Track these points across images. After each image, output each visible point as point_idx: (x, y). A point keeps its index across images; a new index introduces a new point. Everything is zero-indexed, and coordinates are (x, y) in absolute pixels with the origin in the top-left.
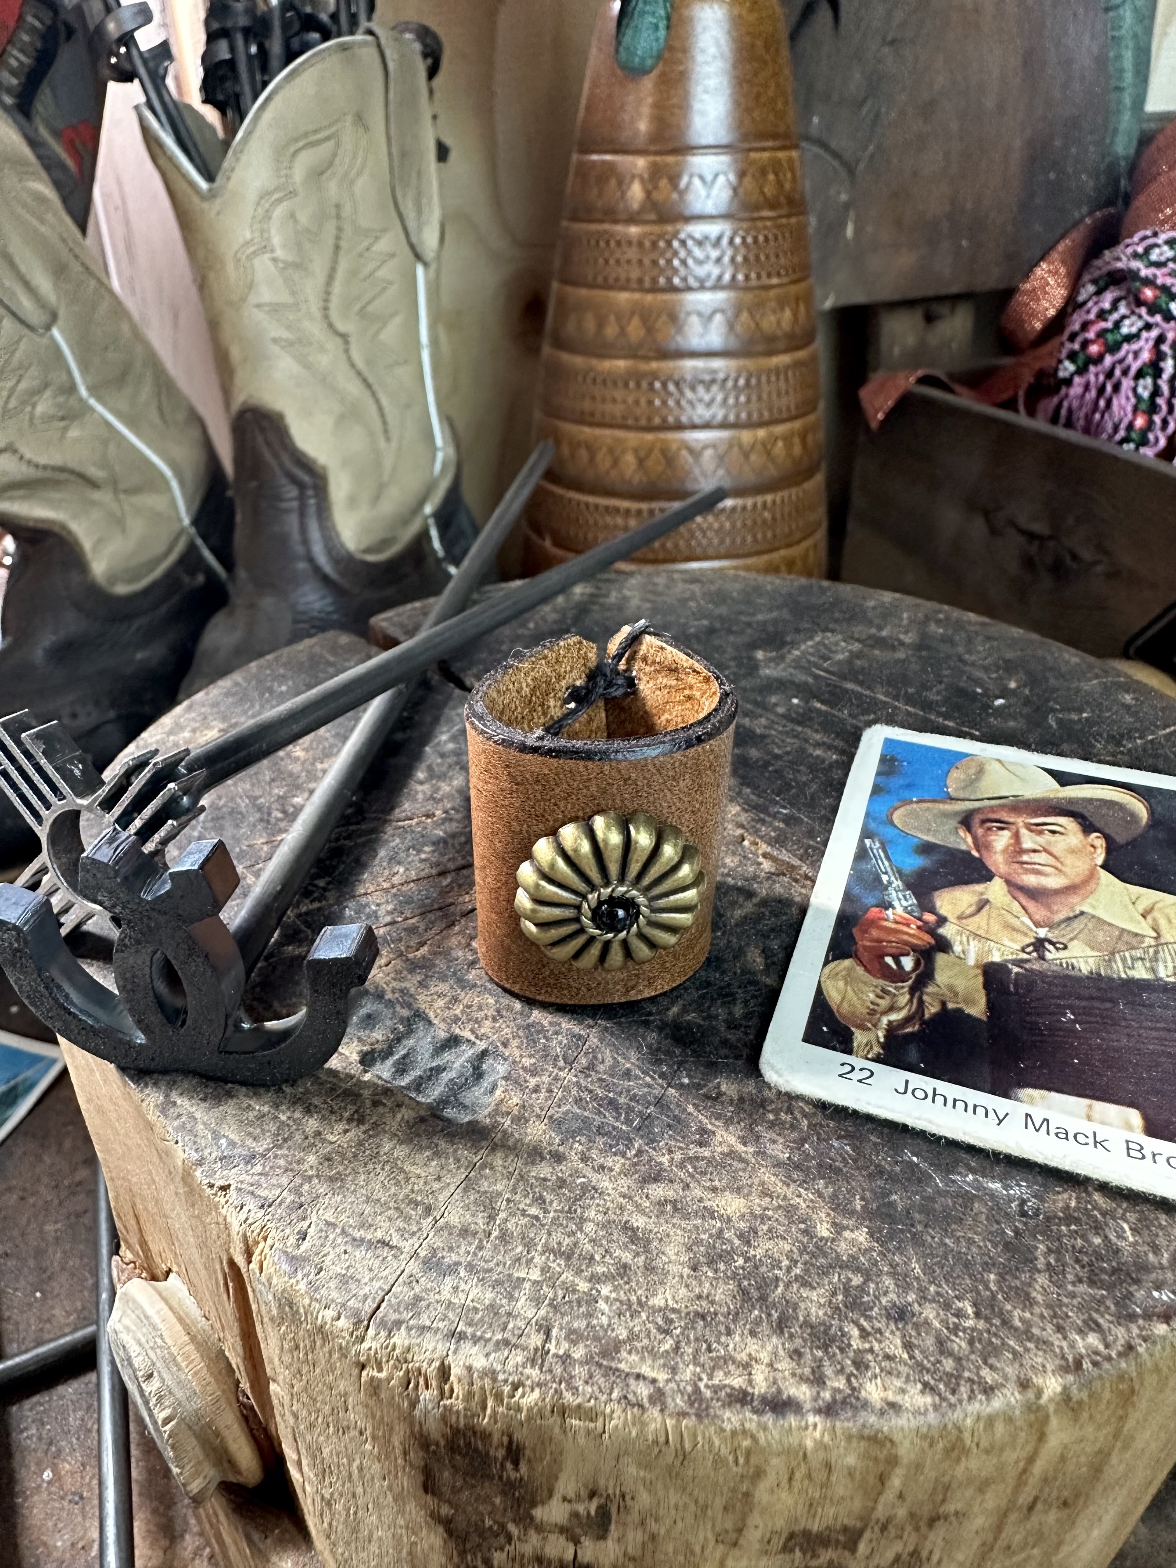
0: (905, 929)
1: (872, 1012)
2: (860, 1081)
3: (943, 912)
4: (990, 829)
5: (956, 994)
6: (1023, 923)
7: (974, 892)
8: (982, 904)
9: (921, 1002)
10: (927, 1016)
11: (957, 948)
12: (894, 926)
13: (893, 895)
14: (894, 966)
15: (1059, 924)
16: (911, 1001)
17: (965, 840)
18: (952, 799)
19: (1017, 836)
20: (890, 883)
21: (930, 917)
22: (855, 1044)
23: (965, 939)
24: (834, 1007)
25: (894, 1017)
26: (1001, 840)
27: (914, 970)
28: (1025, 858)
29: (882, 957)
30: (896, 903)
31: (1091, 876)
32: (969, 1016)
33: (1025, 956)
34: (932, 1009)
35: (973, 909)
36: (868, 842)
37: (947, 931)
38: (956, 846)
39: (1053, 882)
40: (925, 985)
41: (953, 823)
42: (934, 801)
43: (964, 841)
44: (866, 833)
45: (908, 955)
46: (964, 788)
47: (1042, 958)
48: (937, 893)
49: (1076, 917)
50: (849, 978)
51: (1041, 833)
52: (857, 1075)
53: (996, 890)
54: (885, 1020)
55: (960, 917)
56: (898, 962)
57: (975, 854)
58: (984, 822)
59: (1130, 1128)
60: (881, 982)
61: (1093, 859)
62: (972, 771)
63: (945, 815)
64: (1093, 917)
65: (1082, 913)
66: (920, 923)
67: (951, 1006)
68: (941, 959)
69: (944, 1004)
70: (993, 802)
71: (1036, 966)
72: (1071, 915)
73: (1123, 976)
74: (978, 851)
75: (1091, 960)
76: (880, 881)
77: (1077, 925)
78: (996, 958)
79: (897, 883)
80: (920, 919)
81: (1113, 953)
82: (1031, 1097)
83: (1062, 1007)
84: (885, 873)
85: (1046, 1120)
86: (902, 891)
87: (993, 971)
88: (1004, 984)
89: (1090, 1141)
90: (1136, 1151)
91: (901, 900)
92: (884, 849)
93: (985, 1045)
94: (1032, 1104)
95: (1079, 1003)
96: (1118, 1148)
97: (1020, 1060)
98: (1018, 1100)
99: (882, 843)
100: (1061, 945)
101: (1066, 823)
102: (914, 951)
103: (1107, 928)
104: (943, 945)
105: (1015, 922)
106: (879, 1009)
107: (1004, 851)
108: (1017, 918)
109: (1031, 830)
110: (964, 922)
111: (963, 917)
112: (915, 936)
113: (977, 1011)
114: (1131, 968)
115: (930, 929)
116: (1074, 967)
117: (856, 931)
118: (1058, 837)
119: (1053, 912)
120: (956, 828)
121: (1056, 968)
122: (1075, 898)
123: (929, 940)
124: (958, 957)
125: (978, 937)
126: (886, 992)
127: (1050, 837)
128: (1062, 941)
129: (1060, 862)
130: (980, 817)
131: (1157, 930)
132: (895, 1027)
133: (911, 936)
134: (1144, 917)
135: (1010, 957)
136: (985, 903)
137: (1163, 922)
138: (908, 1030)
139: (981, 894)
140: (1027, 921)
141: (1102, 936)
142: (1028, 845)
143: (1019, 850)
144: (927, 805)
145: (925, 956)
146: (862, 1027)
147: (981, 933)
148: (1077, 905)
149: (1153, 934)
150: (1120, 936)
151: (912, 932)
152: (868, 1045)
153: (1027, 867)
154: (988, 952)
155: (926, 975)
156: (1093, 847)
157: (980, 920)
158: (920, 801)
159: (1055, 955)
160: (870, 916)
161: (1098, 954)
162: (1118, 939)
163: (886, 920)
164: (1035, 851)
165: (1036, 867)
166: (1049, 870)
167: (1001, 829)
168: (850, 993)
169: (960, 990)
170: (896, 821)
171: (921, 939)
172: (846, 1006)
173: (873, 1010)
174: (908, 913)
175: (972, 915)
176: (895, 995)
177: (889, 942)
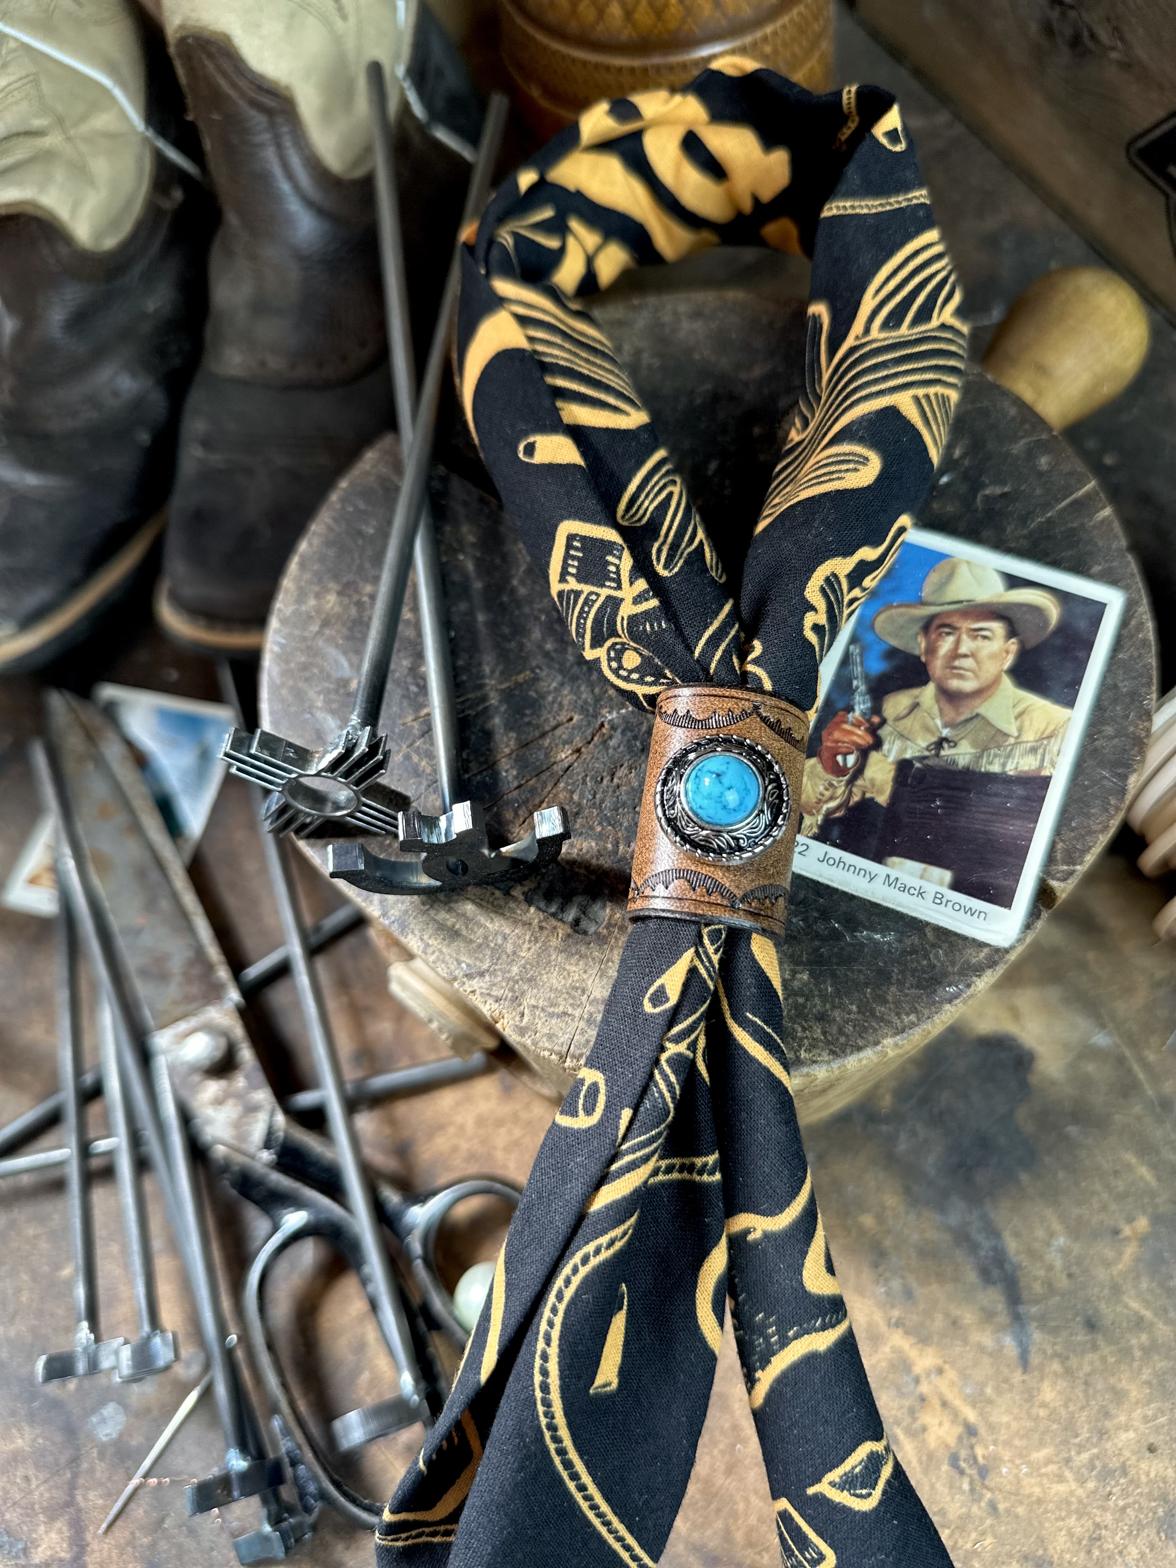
0: (857, 730)
1: (819, 801)
2: (800, 853)
3: (886, 714)
4: (940, 635)
5: (873, 785)
6: (936, 725)
7: (912, 696)
8: (914, 707)
9: (851, 792)
10: (851, 803)
11: (886, 747)
12: (850, 728)
13: (858, 698)
14: (841, 763)
15: (958, 725)
16: (844, 792)
17: (919, 645)
18: (922, 604)
19: (958, 643)
20: (857, 688)
21: (876, 720)
22: (804, 826)
23: (893, 739)
26: (946, 645)
27: (853, 766)
28: (957, 663)
29: (835, 756)
30: (857, 708)
31: (995, 682)
32: (876, 803)
33: (927, 753)
34: (856, 798)
35: (905, 712)
36: (852, 647)
37: (884, 732)
38: (911, 650)
39: (968, 686)
40: (856, 780)
41: (916, 628)
42: (908, 606)
43: (919, 646)
44: (852, 641)
45: (852, 753)
46: (934, 592)
47: (937, 755)
48: (886, 697)
49: (971, 719)
50: (812, 773)
51: (975, 638)
52: (799, 849)
53: (928, 692)
54: (825, 807)
55: (896, 720)
56: (845, 760)
57: (923, 659)
58: (939, 626)
59: (941, 884)
60: (830, 777)
61: (1003, 664)
62: (945, 574)
63: (914, 620)
64: (984, 718)
65: (977, 715)
66: (867, 725)
67: (868, 795)
68: (874, 756)
69: (864, 793)
70: (951, 607)
71: (930, 762)
72: (969, 716)
73: (983, 770)
74: (927, 656)
75: (967, 757)
76: (851, 684)
77: (970, 726)
78: (908, 755)
79: (863, 688)
80: (868, 721)
81: (983, 751)
82: (894, 863)
83: (936, 796)
84: (856, 678)
85: (897, 879)
86: (864, 695)
87: (903, 766)
88: (906, 777)
89: (916, 893)
90: (938, 899)
91: (861, 705)
92: (861, 654)
93: (880, 825)
94: (893, 867)
95: (949, 793)
96: (930, 897)
97: (895, 836)
98: (885, 864)
99: (862, 649)
100: (953, 743)
101: (997, 628)
102: (858, 749)
103: (988, 728)
104: (878, 744)
105: (931, 723)
106: (824, 799)
107: (945, 655)
108: (933, 719)
109: (969, 636)
110: (897, 723)
111: (898, 719)
112: (861, 736)
113: (883, 799)
114: (991, 763)
115: (873, 730)
116: (954, 762)
117: (824, 734)
118: (987, 643)
119: (959, 714)
120: (917, 634)
121: (942, 763)
122: (977, 702)
123: (869, 740)
124: (884, 755)
125: (902, 736)
126: (831, 785)
127: (980, 642)
128: (956, 739)
129: (980, 668)
130: (937, 622)
131: (1020, 730)
132: (829, 812)
133: (859, 736)
134: (1016, 718)
135: (917, 754)
136: (916, 706)
137: (1027, 723)
138: (837, 815)
139: (916, 697)
140: (939, 722)
141: (983, 736)
142: (963, 650)
143: (955, 655)
144: (902, 610)
145: (864, 754)
146: (811, 814)
147: (905, 733)
148: (977, 707)
149: (1016, 734)
150: (994, 736)
151: (860, 733)
152: (811, 826)
153: (955, 671)
154: (905, 750)
155: (860, 770)
156: (1007, 652)
157: (908, 722)
158: (899, 606)
159: (946, 752)
160: (836, 719)
161: (973, 751)
162: (992, 738)
163: (846, 722)
164: (965, 656)
165: (962, 672)
166: (969, 674)
167: (948, 634)
168: (809, 786)
169: (878, 782)
170: (876, 626)
171: (865, 740)
172: (804, 797)
173: (820, 799)
174: (863, 716)
175: (904, 717)
176: (836, 787)
177: (844, 742)
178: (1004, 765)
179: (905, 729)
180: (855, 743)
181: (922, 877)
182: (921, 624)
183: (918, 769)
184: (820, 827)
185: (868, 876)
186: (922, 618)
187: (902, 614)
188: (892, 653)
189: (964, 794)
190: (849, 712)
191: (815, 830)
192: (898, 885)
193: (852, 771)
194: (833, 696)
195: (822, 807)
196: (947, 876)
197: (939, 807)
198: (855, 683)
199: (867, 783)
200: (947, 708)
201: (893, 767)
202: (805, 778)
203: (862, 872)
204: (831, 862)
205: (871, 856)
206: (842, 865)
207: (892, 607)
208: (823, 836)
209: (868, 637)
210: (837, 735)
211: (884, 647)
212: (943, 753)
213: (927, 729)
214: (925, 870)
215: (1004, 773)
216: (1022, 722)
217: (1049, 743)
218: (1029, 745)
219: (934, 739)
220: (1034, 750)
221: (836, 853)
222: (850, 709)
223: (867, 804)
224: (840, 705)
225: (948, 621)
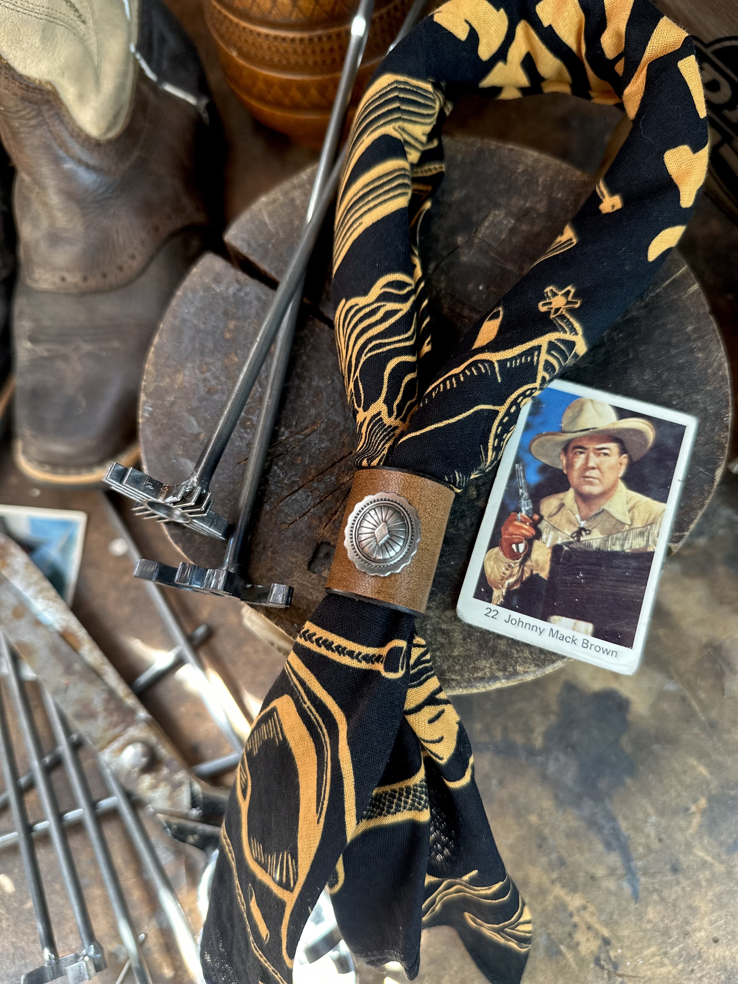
1: (503, 579)
2: (492, 617)
3: (543, 513)
4: (575, 454)
5: (538, 565)
6: (576, 519)
7: (559, 499)
8: (561, 507)
9: (523, 571)
10: (524, 579)
11: (544, 537)
12: (519, 524)
13: (523, 502)
14: (515, 550)
15: (591, 518)
16: (519, 570)
17: (562, 461)
18: (562, 432)
19: (587, 459)
20: (522, 494)
21: (536, 517)
22: (493, 597)
23: (548, 530)
24: (488, 577)
25: (511, 580)
26: (579, 461)
27: (523, 552)
28: (588, 474)
29: (511, 545)
30: (523, 509)
31: (614, 486)
32: (541, 577)
33: (571, 540)
34: (527, 575)
35: (556, 510)
36: (517, 466)
37: (542, 526)
38: (558, 466)
39: (596, 489)
40: (526, 561)
41: (559, 450)
42: (553, 434)
43: (561, 463)
44: (518, 460)
45: (522, 542)
46: (570, 423)
47: (578, 541)
48: (542, 500)
49: (600, 513)
50: (496, 559)
51: (599, 455)
52: (492, 614)
53: (569, 496)
54: (506, 583)
56: (518, 548)
57: (565, 472)
58: (574, 448)
59: (586, 633)
60: (509, 560)
61: (618, 473)
62: (577, 409)
63: (557, 444)
64: (608, 512)
65: (603, 510)
66: (531, 521)
67: (535, 572)
68: (537, 543)
69: (532, 571)
70: (581, 434)
71: (574, 546)
72: (598, 511)
73: (609, 549)
74: (567, 469)
75: (598, 541)
76: (518, 493)
77: (599, 518)
78: (559, 542)
79: (526, 494)
80: (531, 518)
81: (608, 536)
82: (555, 620)
83: (579, 570)
84: (521, 488)
85: (558, 631)
86: (527, 500)
87: (556, 550)
88: (559, 558)
89: (571, 640)
90: (586, 644)
91: (526, 506)
92: (524, 471)
93: (544, 594)
94: (554, 623)
95: (587, 567)
96: (579, 642)
97: (555, 601)
98: (549, 622)
99: (524, 467)
100: (588, 532)
101: (613, 447)
102: (525, 539)
103: (611, 519)
104: (538, 535)
105: (573, 518)
106: (506, 576)
107: (579, 468)
108: (574, 514)
109: (595, 454)
110: (550, 519)
111: (550, 516)
112: (527, 530)
113: (544, 574)
114: (614, 545)
115: (535, 525)
116: (590, 545)
117: (502, 529)
118: (607, 458)
119: (591, 510)
120: (560, 454)
121: (582, 546)
122: (602, 501)
123: (533, 532)
124: (544, 542)
125: (555, 528)
126: (510, 566)
127: (602, 458)
128: (590, 529)
129: (603, 476)
130: (573, 444)
131: (632, 520)
132: (510, 586)
133: (526, 530)
134: (629, 511)
135: (565, 541)
136: (562, 505)
137: (636, 515)
138: (515, 588)
139: (562, 499)
140: (578, 516)
141: (608, 525)
142: (591, 464)
143: (586, 468)
144: (549, 437)
145: (530, 542)
146: (497, 588)
147: (556, 526)
148: (603, 504)
149: (629, 523)
150: (615, 524)
151: (526, 527)
152: (499, 597)
153: (587, 479)
154: (557, 538)
155: (528, 555)
156: (621, 464)
157: (557, 518)
158: (547, 434)
159: (584, 538)
160: (510, 518)
161: (602, 536)
162: (614, 526)
163: (517, 520)
164: (593, 468)
165: (591, 479)
166: (596, 481)
167: (581, 453)
168: (495, 568)
169: (540, 562)
170: (533, 450)
171: (530, 532)
172: (492, 576)
173: (503, 577)
174: (527, 515)
175: (555, 514)
176: (513, 568)
177: (516, 535)
178: (623, 545)
179: (556, 522)
180: (523, 535)
181: (573, 629)
182: (562, 447)
183: (566, 551)
184: (505, 598)
185: (538, 630)
186: (563, 442)
187: (549, 441)
188: (544, 469)
189: (597, 568)
190: (518, 513)
191: (502, 599)
192: (559, 636)
193: (522, 555)
194: (507, 502)
195: (505, 583)
196: (590, 627)
197: (582, 578)
198: (521, 491)
199: (534, 564)
200: (583, 506)
201: (550, 551)
202: (492, 562)
203: (535, 628)
204: (514, 622)
205: (540, 616)
206: (521, 623)
207: (542, 435)
208: (507, 604)
209: (527, 458)
210: (511, 529)
211: (539, 464)
212: (582, 539)
213: (570, 522)
214: (575, 624)
215: (623, 551)
216: (633, 514)
217: (651, 529)
218: (638, 530)
219: (576, 529)
220: (642, 534)
221: (516, 615)
222: (519, 510)
223: (534, 578)
224: (512, 508)
225: (580, 444)
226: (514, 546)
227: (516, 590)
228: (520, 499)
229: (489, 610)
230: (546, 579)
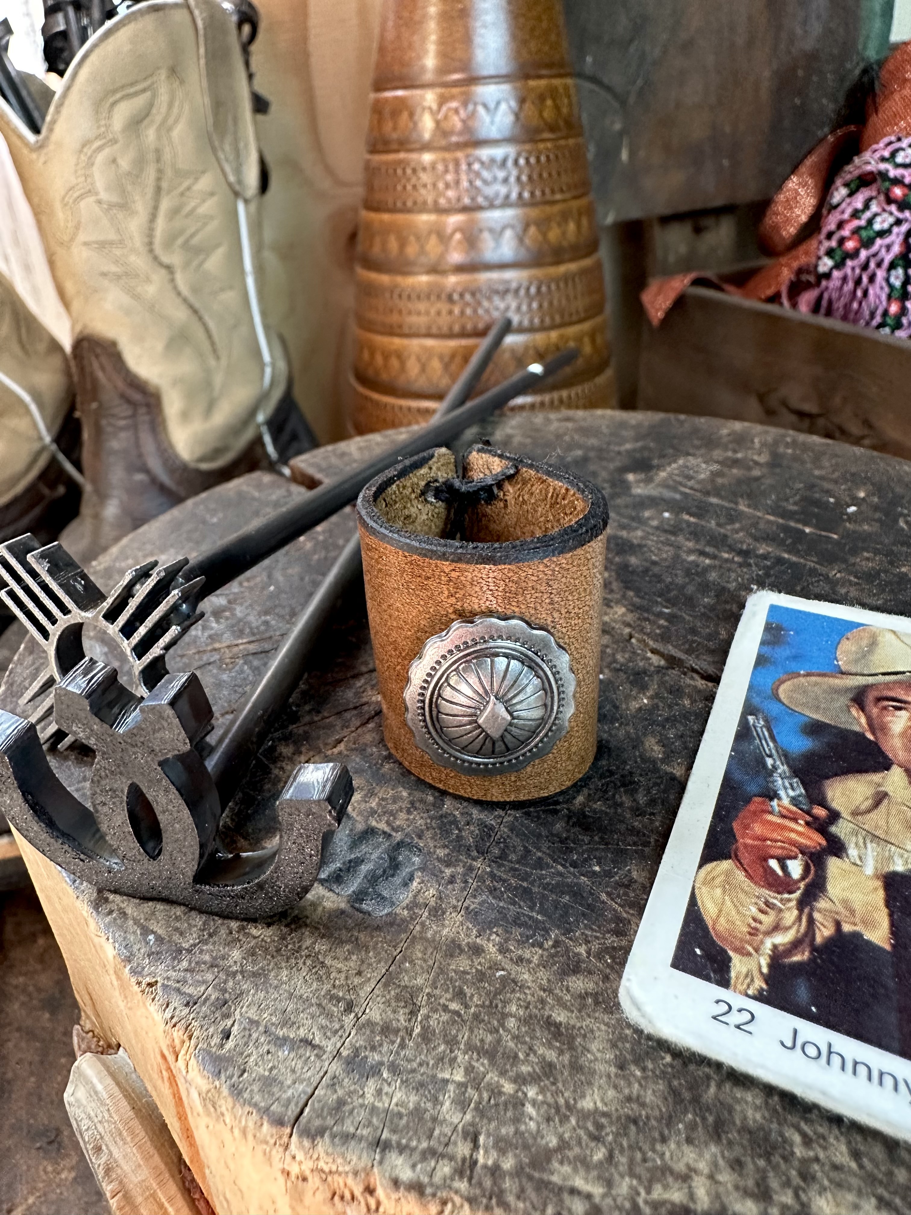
0: (792, 825)
2: (738, 1027)
3: (835, 805)
4: (885, 708)
5: (852, 912)
7: (870, 782)
8: (880, 798)
9: (811, 921)
10: (819, 940)
11: (853, 852)
12: (779, 820)
13: (780, 782)
14: (780, 872)
16: (799, 918)
17: (857, 720)
18: (843, 673)
20: (775, 768)
21: (820, 812)
22: (733, 974)
23: (861, 841)
24: (710, 923)
25: (782, 939)
26: (899, 722)
27: (803, 878)
29: (765, 860)
30: (782, 793)
32: (868, 943)
34: (824, 931)
35: (869, 803)
36: (751, 719)
37: (840, 829)
38: (848, 727)
40: (815, 900)
41: (844, 700)
43: (858, 722)
44: (749, 709)
45: (795, 858)
46: (857, 661)
48: (828, 782)
50: (728, 885)
52: (735, 1018)
53: (895, 781)
54: (768, 944)
55: (855, 813)
56: (784, 868)
57: (870, 737)
58: (879, 699)
60: (765, 892)
62: (865, 642)
63: (836, 691)
67: (847, 928)
69: (838, 925)
70: (888, 678)
74: (874, 733)
76: (764, 765)
78: (899, 868)
79: (783, 768)
80: (808, 813)
84: (770, 756)
86: (789, 778)
91: (788, 789)
92: (768, 727)
99: (766, 721)
104: (836, 847)
106: (762, 928)
110: (860, 817)
111: (859, 813)
112: (803, 834)
113: (878, 937)
115: (821, 826)
117: (736, 826)
120: (848, 706)
123: (820, 840)
124: (855, 864)
125: (876, 838)
126: (770, 906)
130: (874, 694)
132: (779, 953)
133: (799, 834)
136: (882, 796)
138: (796, 958)
144: (813, 679)
145: (816, 860)
146: (742, 952)
147: (880, 833)
152: (749, 976)
154: (889, 860)
155: (816, 885)
158: (808, 675)
160: (752, 807)
167: (898, 708)
168: (728, 903)
169: (857, 906)
170: (782, 696)
171: (810, 838)
172: (722, 920)
173: (756, 929)
174: (796, 805)
175: (869, 811)
176: (781, 910)
177: (776, 841)
179: (877, 826)
182: (850, 696)
184: (767, 979)
188: (818, 729)
190: (771, 799)
191: (759, 984)
193: (802, 885)
194: (737, 776)
195: (762, 942)
198: (769, 762)
199: (839, 908)
202: (718, 891)
203: (888, 1078)
204: (812, 1051)
205: (893, 1044)
206: (837, 1058)
207: (799, 675)
208: (778, 996)
210: (758, 829)
221: (817, 1034)
223: (850, 943)
225: (889, 694)
226: (773, 864)
227: (800, 964)
228: (771, 775)
229: (724, 1008)
230: (888, 947)
